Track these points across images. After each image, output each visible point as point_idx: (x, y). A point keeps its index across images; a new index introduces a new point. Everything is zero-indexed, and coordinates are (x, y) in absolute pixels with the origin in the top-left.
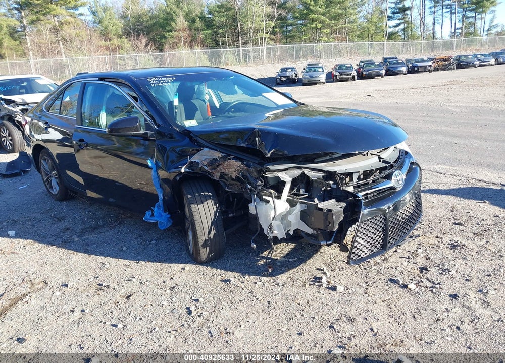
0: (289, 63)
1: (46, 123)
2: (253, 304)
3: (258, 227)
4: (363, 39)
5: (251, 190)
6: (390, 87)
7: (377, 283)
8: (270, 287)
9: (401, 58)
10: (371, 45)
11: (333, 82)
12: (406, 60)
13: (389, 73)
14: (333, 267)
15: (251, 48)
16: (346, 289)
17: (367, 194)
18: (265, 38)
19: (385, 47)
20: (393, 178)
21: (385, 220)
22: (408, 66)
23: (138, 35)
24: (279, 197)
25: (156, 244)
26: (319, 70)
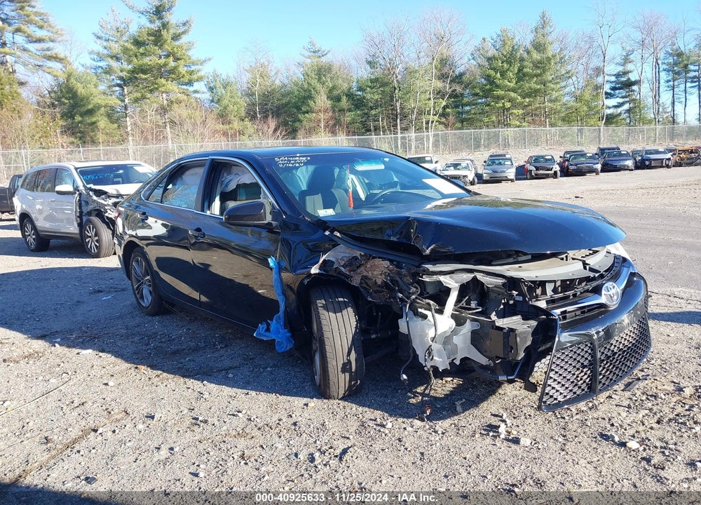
0: (464, 154)
1: (144, 214)
2: (400, 455)
3: (411, 351)
4: (569, 122)
5: (401, 300)
6: (609, 186)
7: (581, 437)
8: (425, 435)
9: (625, 148)
10: (580, 131)
11: (526, 179)
12: (633, 152)
13: (607, 168)
14: (517, 414)
15: (412, 134)
16: (534, 442)
17: (565, 312)
18: (432, 122)
19: (602, 134)
20: (603, 292)
21: (592, 350)
22: (635, 159)
23: (266, 117)
24: (441, 312)
25: (271, 373)
26: (506, 163)
